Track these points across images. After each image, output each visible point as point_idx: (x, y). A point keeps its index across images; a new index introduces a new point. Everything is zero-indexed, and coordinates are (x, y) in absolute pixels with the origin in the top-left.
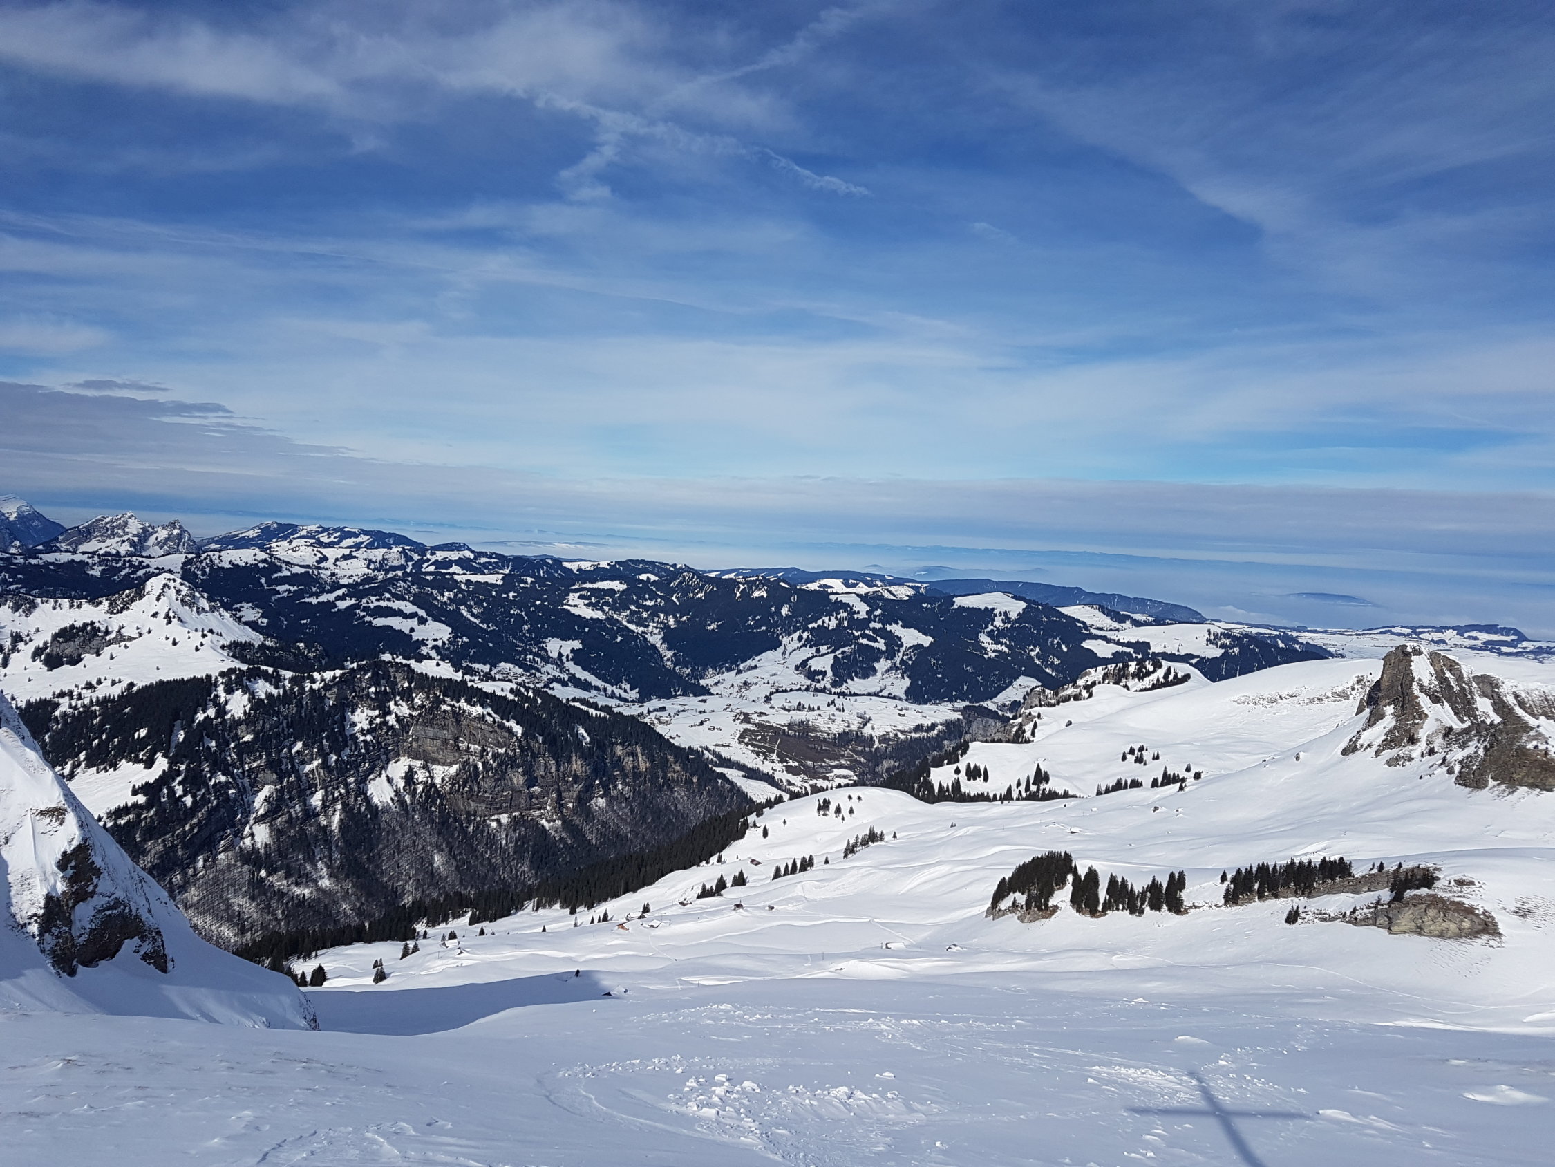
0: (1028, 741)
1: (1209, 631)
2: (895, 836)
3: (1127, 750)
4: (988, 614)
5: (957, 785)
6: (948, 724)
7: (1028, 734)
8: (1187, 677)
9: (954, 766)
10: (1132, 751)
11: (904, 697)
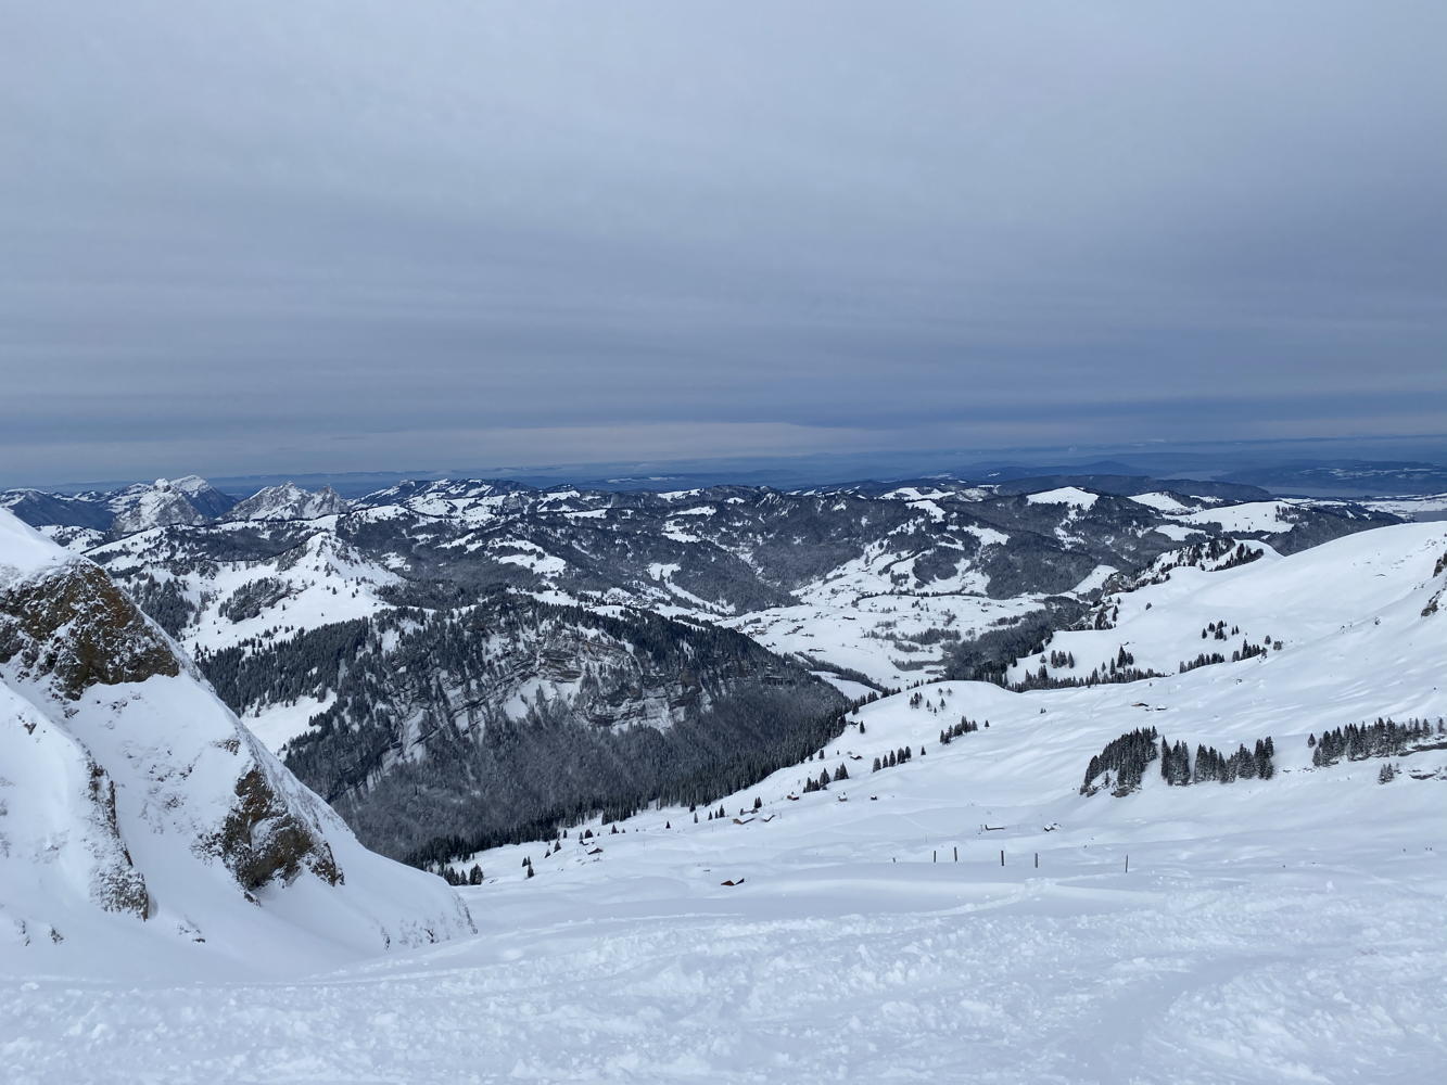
0: (1110, 627)
1: (1278, 507)
2: (987, 725)
3: (1207, 627)
4: (1061, 508)
5: (1043, 673)
6: (1030, 615)
7: (1109, 619)
8: (1260, 553)
9: (1039, 656)
10: (1212, 627)
11: (986, 594)
